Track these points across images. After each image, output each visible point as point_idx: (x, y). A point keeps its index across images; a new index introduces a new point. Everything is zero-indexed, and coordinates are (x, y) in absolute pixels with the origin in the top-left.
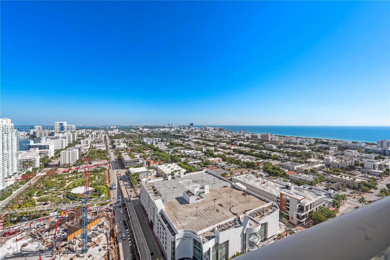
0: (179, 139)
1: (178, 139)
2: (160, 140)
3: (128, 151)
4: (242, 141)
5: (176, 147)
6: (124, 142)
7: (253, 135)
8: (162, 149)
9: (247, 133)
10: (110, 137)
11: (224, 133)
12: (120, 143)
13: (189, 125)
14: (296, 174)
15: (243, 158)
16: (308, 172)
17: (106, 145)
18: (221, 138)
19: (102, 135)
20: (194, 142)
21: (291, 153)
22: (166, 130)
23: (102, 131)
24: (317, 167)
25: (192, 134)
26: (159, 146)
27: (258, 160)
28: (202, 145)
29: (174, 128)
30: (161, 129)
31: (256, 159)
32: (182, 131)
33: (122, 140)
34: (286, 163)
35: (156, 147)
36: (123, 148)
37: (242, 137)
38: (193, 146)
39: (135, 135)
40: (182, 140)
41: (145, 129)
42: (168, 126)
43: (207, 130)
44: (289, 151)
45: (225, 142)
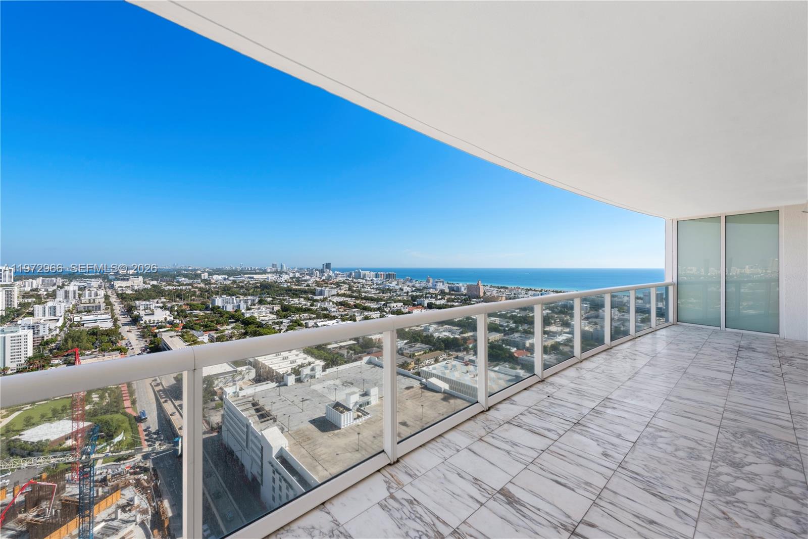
0: (302, 297)
1: (300, 297)
2: (257, 301)
3: (177, 329)
4: (432, 297)
5: (297, 316)
6: (164, 308)
7: (453, 285)
8: (262, 320)
9: (440, 282)
10: (122, 297)
11: (396, 283)
12: (152, 311)
13: (322, 267)
14: (529, 355)
15: (436, 330)
16: (548, 349)
17: (113, 316)
18: (392, 294)
19: (96, 291)
20: (336, 304)
21: (520, 317)
22: (268, 278)
23: (95, 283)
24: (561, 340)
25: (329, 286)
26: (256, 315)
27: (465, 333)
28: (354, 308)
29: (286, 273)
30: (256, 276)
31: (460, 331)
32: (306, 281)
33: (157, 302)
34: (512, 335)
35: (247, 315)
36: (161, 322)
37: (431, 291)
38: (333, 312)
39: (190, 290)
40: (307, 299)
41: (215, 277)
42: (273, 270)
43: (362, 277)
44: (516, 314)
45: (399, 301)
